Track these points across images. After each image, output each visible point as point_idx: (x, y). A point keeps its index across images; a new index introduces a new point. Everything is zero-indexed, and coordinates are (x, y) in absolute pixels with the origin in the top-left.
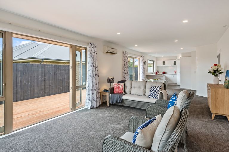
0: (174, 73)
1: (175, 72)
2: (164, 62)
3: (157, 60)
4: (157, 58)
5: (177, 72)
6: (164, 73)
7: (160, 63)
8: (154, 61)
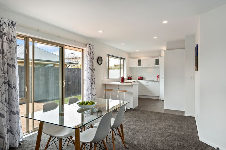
0: (156, 79)
1: (158, 77)
2: (140, 61)
3: (130, 58)
4: (129, 54)
5: (161, 77)
6: (140, 78)
7: (134, 63)
8: (124, 59)
